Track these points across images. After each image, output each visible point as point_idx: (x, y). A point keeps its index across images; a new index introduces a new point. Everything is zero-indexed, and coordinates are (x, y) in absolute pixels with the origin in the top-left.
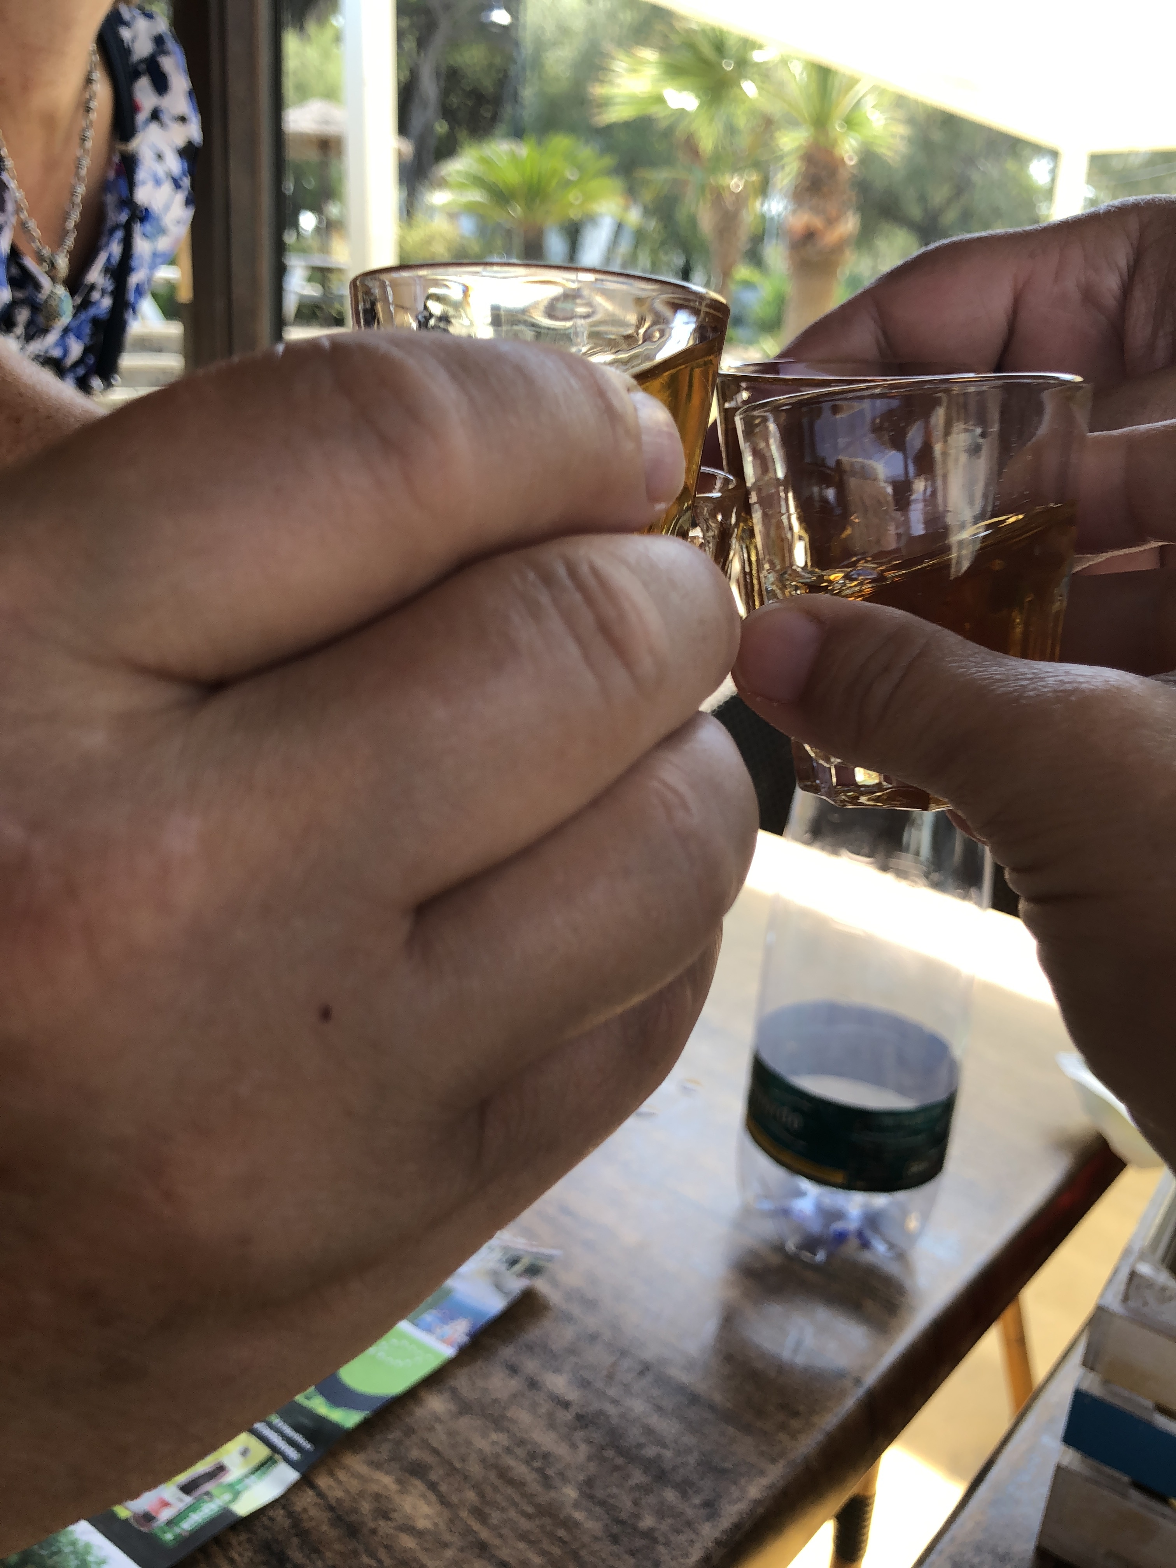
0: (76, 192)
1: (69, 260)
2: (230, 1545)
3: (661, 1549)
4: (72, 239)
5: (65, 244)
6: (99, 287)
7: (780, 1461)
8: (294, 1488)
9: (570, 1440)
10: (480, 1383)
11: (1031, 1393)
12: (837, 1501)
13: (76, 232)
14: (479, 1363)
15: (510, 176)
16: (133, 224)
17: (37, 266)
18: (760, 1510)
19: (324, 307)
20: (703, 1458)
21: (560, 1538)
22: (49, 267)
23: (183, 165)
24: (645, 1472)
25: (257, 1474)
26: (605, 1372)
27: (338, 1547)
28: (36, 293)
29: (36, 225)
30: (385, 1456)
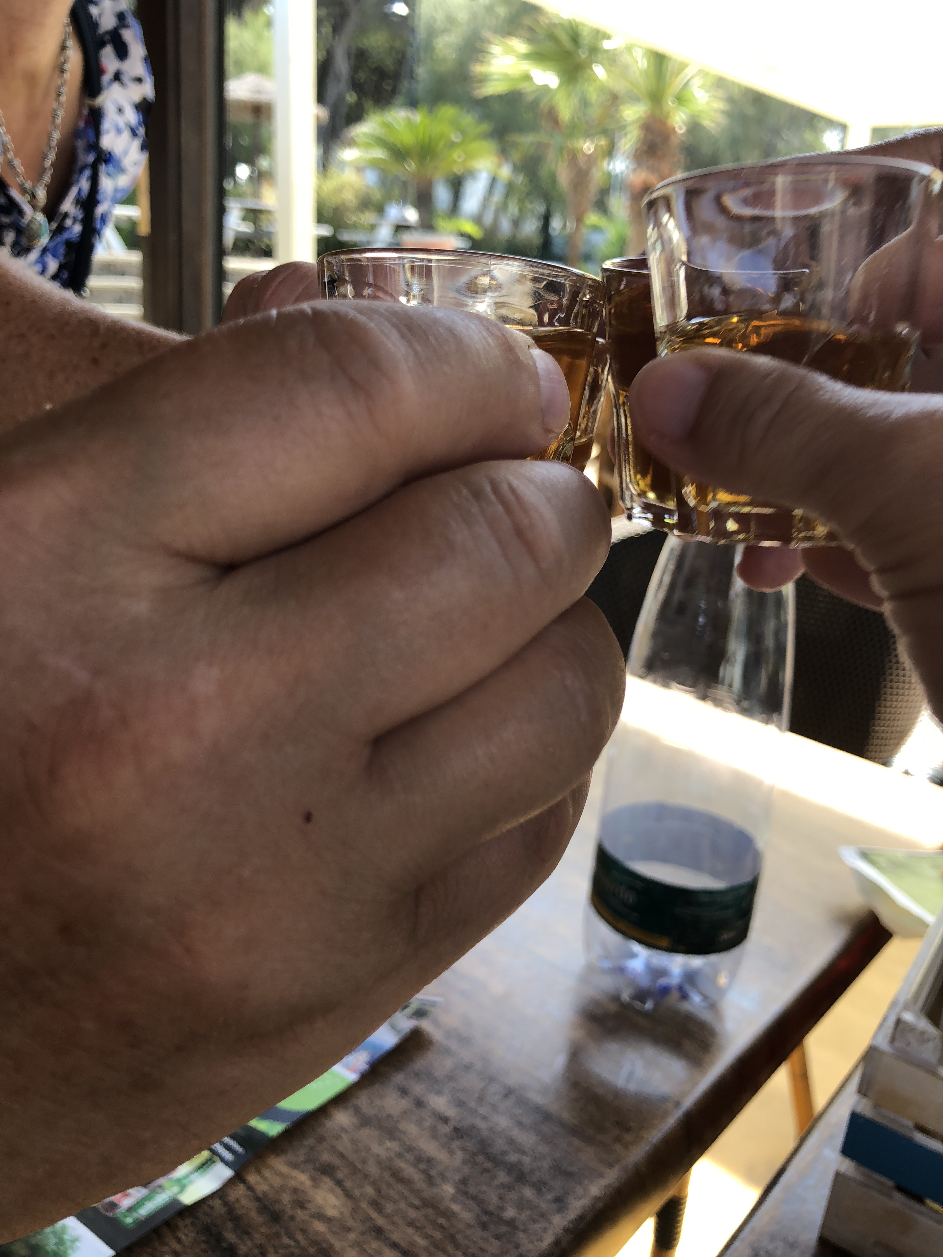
0: (52, 137)
1: (46, 192)
2: (177, 1227)
3: (521, 1235)
4: (49, 175)
5: (43, 179)
6: (72, 215)
7: (616, 1166)
8: (229, 1184)
9: (449, 1148)
10: (377, 1102)
11: (812, 1120)
12: (658, 1202)
13: (52, 169)
14: (377, 1086)
15: (406, 138)
16: (99, 166)
17: (21, 196)
18: (600, 1205)
19: (256, 241)
20: (555, 1163)
21: (441, 1224)
22: (30, 197)
23: (139, 116)
24: (508, 1173)
25: (200, 1171)
26: (477, 1095)
27: (263, 1230)
28: (21, 219)
29: (21, 164)
30: (301, 1158)
